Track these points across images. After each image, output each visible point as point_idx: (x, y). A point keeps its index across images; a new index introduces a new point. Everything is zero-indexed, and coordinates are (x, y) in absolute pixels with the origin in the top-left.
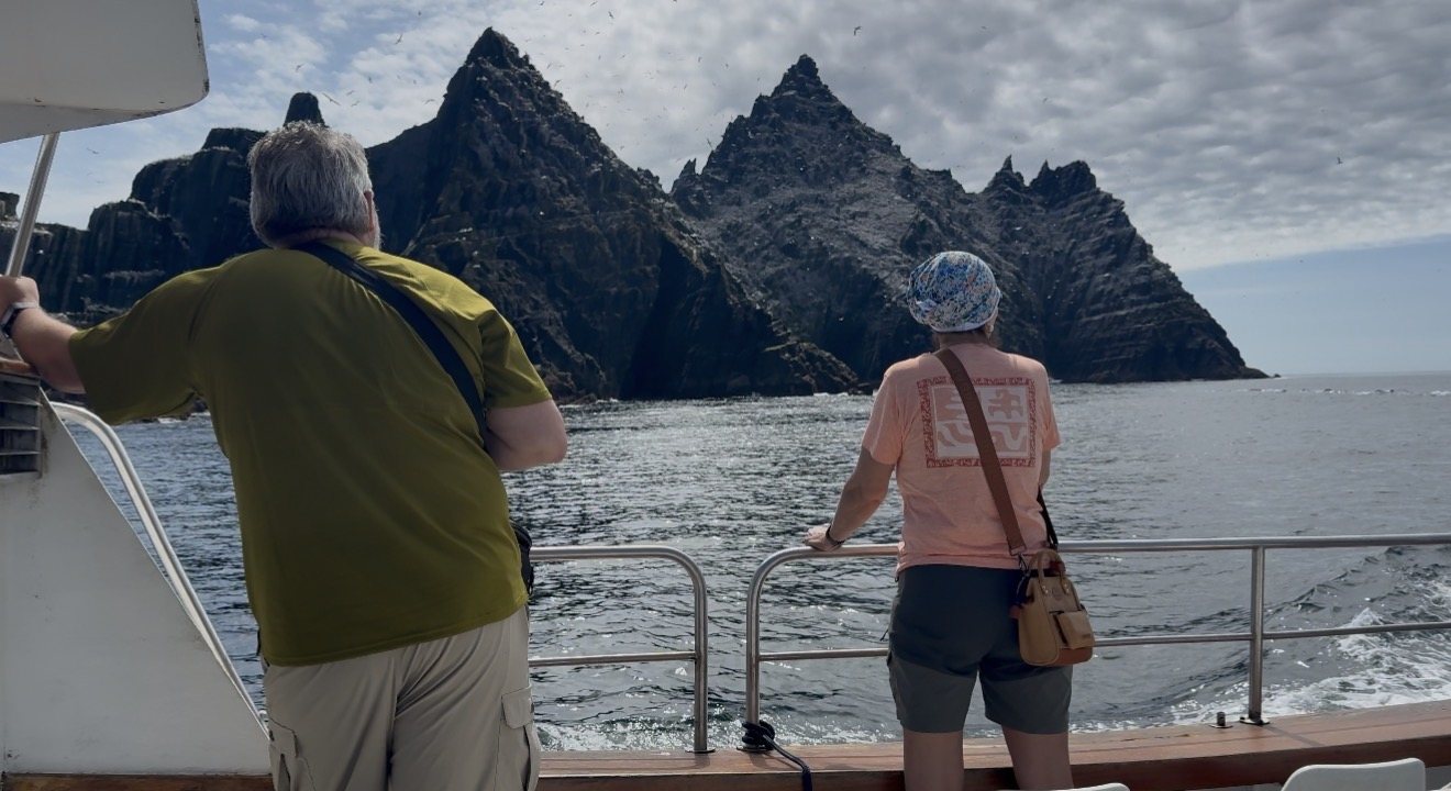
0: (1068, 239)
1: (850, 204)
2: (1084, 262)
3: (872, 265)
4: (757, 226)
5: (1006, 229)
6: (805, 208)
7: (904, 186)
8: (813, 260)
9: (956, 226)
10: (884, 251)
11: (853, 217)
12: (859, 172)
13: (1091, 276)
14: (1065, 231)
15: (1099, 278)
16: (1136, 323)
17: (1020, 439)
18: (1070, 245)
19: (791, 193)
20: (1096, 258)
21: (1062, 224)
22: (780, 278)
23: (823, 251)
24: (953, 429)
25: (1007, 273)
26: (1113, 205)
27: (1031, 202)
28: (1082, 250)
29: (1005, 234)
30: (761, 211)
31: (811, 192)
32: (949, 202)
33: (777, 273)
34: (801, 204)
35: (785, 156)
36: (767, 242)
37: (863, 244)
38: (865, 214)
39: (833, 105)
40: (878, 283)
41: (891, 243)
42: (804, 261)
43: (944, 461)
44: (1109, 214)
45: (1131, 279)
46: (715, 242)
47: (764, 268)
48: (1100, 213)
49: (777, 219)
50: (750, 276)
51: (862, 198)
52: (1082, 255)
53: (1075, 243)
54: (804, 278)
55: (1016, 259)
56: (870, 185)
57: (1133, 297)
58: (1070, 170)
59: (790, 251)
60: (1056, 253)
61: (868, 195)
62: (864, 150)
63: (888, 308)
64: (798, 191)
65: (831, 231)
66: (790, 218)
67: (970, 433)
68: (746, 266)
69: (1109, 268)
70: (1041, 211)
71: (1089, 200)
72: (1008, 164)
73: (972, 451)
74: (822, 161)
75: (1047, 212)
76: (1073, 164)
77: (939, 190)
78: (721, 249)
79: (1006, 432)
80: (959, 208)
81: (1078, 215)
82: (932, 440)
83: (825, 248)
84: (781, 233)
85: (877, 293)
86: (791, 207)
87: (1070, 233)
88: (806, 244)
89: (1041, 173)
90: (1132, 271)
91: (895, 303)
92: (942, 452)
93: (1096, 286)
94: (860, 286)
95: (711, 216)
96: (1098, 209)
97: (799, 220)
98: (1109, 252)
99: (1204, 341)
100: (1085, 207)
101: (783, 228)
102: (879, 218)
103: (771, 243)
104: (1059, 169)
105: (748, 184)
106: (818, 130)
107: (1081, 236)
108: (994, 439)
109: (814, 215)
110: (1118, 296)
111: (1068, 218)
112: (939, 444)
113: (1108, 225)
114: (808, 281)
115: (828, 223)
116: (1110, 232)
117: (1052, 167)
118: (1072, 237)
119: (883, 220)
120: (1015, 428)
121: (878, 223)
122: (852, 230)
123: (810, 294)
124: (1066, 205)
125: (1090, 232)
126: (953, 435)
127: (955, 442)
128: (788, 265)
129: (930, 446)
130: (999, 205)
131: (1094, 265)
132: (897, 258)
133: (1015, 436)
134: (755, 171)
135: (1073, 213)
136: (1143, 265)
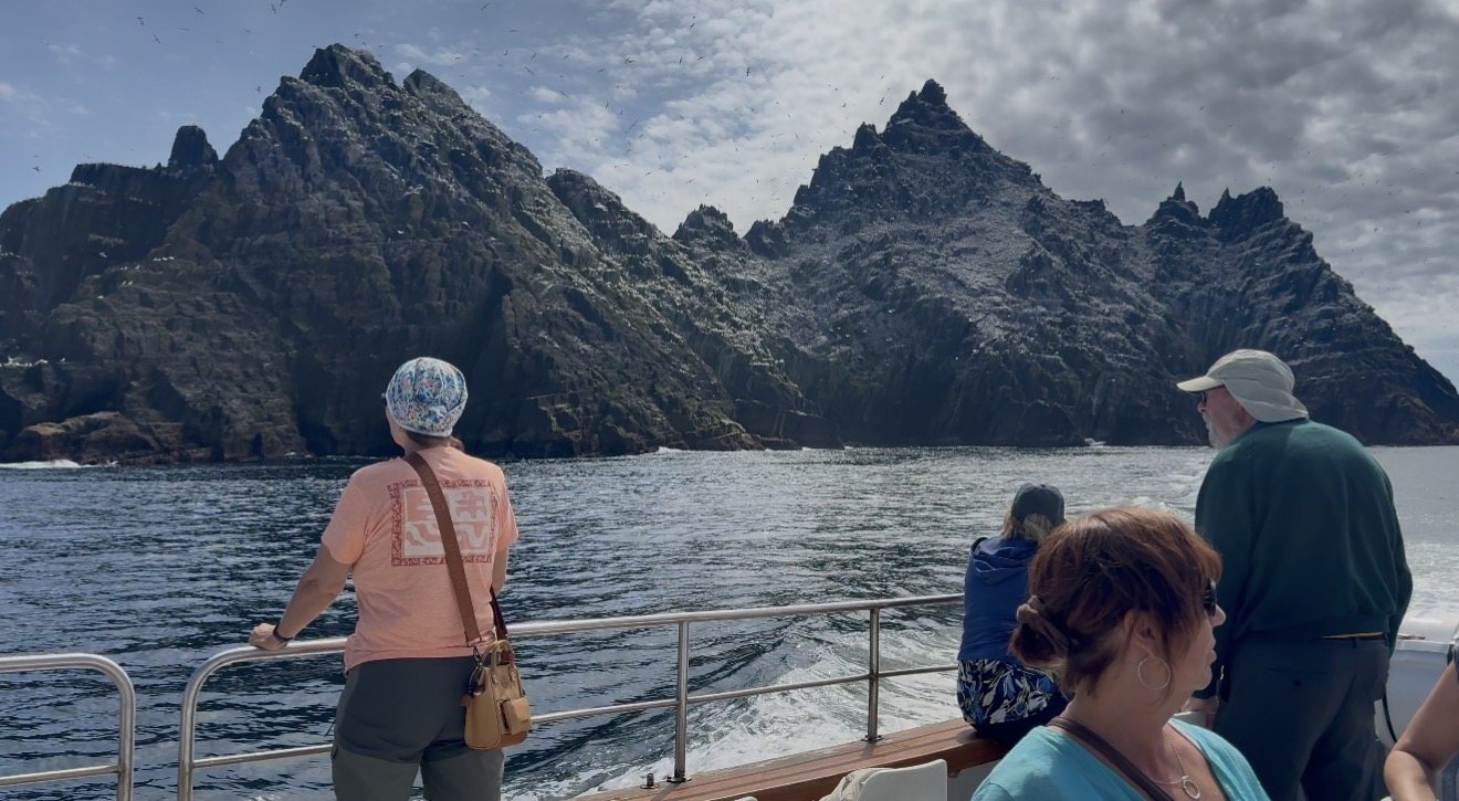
0: (1244, 278)
1: (959, 239)
2: (1259, 303)
3: (966, 306)
4: (837, 265)
5: (1164, 267)
6: (899, 245)
7: (1028, 220)
8: (899, 302)
9: (1094, 263)
10: (984, 291)
11: (958, 253)
12: (980, 204)
13: (1266, 320)
14: (1241, 268)
15: (1274, 322)
16: (1311, 375)
17: (482, 537)
18: (1245, 284)
19: (884, 229)
20: (1273, 299)
21: (1240, 260)
22: (855, 321)
23: (912, 291)
24: (422, 529)
25: (1154, 316)
26: (1300, 237)
27: (1205, 235)
28: (1256, 290)
29: (1163, 271)
30: (845, 248)
31: (914, 227)
32: (1092, 236)
33: (851, 315)
34: (895, 240)
35: (887, 188)
36: (845, 282)
37: (961, 284)
38: (974, 251)
39: (957, 132)
40: (970, 328)
41: (995, 282)
42: (888, 303)
43: (410, 559)
44: (1293, 247)
45: (1311, 323)
46: (780, 284)
47: (836, 311)
48: (1283, 247)
49: (864, 257)
50: (816, 320)
51: (974, 233)
52: (1257, 295)
53: (1250, 282)
54: (885, 322)
55: (1172, 300)
56: (987, 219)
57: (1310, 344)
58: (1254, 197)
59: (873, 291)
60: (1228, 293)
61: (982, 230)
62: (990, 182)
63: (976, 355)
64: (895, 227)
65: (926, 269)
66: (877, 256)
67: (437, 532)
68: (815, 309)
69: (1289, 309)
70: (1217, 246)
71: (1272, 231)
72: (1180, 193)
73: (438, 550)
74: (932, 194)
75: (1224, 246)
76: (1256, 191)
77: (1081, 226)
78: (786, 290)
79: (470, 530)
80: (1104, 242)
81: (1258, 249)
82: (400, 540)
83: (915, 288)
84: (864, 273)
85: (968, 339)
86: (882, 243)
87: (1246, 269)
88: (892, 284)
89: (1220, 202)
90: (1312, 314)
91: (983, 350)
92: (409, 550)
93: (1270, 332)
94: (949, 330)
95: (787, 255)
96: (1280, 241)
97: (887, 258)
98: (1289, 291)
99: (1395, 398)
100: (1266, 241)
101: (869, 266)
102: (989, 254)
103: (850, 283)
104: (1241, 197)
105: (839, 220)
106: (935, 160)
107: (1259, 273)
108: (459, 538)
109: (908, 253)
110: (1293, 343)
111: (1248, 252)
112: (406, 543)
113: (1292, 260)
114: (889, 325)
115: (924, 261)
116: (1290, 268)
117: (1234, 195)
118: (1248, 274)
119: (993, 256)
120: (478, 527)
121: (986, 260)
122: (950, 269)
123: (890, 339)
124: (1246, 239)
125: (1269, 270)
126: (422, 535)
127: (422, 541)
128: (868, 307)
129: (397, 544)
130: (1160, 239)
131: (1269, 307)
132: (997, 299)
133: (478, 534)
134: (848, 205)
135: (1253, 246)
136: (1327, 307)
